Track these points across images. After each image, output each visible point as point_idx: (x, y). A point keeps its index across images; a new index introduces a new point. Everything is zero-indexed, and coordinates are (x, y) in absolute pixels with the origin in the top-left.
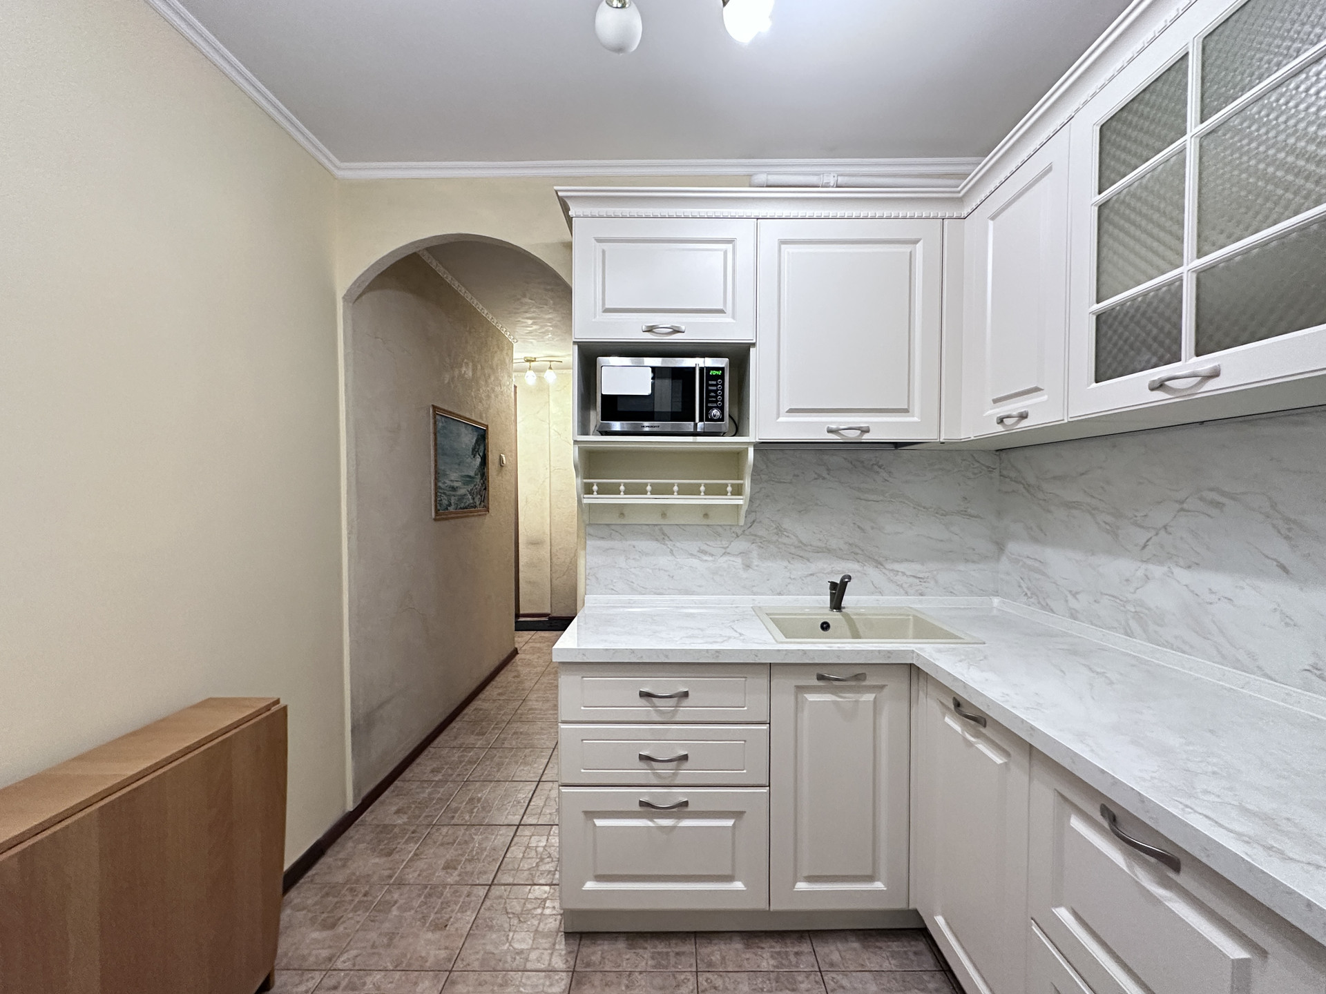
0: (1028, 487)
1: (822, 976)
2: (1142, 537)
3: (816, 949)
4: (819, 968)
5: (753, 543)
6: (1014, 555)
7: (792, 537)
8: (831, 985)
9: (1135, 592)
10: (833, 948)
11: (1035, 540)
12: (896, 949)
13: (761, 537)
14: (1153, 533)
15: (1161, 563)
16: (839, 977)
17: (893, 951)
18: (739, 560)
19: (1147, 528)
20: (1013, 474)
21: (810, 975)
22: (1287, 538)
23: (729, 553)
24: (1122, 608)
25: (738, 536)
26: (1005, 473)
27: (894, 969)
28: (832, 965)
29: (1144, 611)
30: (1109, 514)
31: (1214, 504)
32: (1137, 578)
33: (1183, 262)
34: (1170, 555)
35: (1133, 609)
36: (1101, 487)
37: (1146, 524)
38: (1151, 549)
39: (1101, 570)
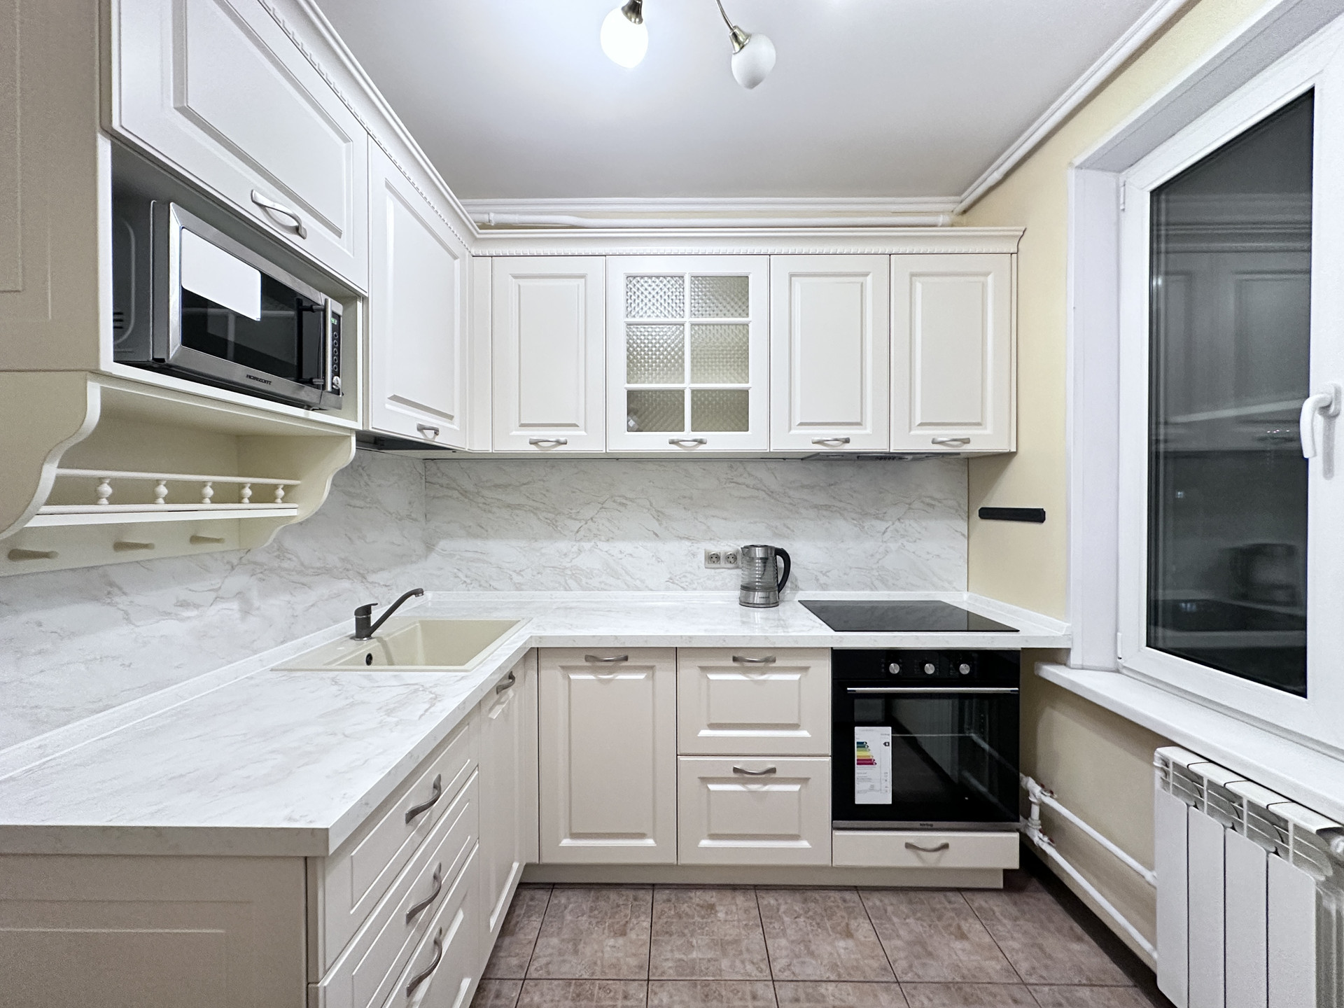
0: (464, 493)
1: (530, 979)
2: (575, 525)
3: (499, 976)
4: (521, 980)
5: (252, 576)
6: (446, 551)
7: (294, 558)
8: (542, 973)
9: (571, 561)
10: (503, 961)
11: (476, 536)
12: (523, 912)
13: (261, 565)
14: (583, 522)
15: (589, 540)
16: (535, 965)
17: (524, 914)
18: (235, 605)
19: (580, 520)
20: (444, 481)
21: (526, 989)
22: (658, 520)
23: (222, 598)
24: (562, 574)
25: (233, 568)
26: (429, 479)
27: (541, 919)
28: (521, 967)
29: (578, 572)
30: (550, 512)
31: (621, 504)
32: (573, 552)
33: (683, 382)
34: (595, 535)
35: (570, 573)
36: (542, 493)
37: (578, 517)
38: (582, 533)
39: (543, 551)
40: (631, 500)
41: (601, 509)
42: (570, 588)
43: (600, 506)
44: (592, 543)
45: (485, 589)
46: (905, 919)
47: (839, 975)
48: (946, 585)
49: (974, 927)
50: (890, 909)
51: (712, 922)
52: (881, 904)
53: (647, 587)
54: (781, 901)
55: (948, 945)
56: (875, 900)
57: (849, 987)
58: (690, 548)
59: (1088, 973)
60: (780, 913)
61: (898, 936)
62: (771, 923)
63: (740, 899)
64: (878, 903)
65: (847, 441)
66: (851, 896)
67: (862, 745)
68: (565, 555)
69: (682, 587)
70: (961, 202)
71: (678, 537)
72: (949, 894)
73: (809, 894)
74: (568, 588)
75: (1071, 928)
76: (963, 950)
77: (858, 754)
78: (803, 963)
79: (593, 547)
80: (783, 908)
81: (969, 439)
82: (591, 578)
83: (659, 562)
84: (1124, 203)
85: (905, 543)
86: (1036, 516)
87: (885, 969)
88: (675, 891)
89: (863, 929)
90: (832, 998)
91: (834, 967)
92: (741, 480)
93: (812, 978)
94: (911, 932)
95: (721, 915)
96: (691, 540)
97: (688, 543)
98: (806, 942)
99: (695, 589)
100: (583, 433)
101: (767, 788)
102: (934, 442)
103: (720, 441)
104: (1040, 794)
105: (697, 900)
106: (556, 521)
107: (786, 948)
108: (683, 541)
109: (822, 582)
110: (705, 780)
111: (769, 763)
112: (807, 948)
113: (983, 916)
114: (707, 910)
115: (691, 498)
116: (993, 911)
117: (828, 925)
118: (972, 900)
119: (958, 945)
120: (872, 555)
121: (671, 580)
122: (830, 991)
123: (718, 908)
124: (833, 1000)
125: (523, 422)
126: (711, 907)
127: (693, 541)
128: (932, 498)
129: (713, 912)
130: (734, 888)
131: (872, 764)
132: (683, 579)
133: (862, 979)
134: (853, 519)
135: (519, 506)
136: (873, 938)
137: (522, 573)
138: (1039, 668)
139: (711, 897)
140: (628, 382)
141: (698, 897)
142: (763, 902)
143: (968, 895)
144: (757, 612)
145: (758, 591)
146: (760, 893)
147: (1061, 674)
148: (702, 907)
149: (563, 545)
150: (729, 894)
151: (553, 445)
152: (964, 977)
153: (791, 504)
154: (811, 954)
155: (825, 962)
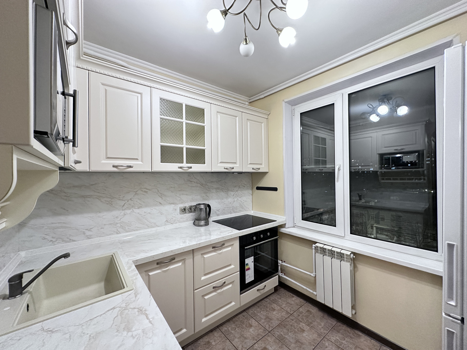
2: (122, 203)
9: (120, 220)
14: (126, 201)
22: (161, 197)
24: (115, 226)
29: (123, 224)
30: (108, 198)
31: (145, 192)
32: (121, 216)
33: (183, 144)
34: (133, 206)
35: (120, 225)
36: (103, 189)
37: (123, 199)
38: (126, 206)
39: (104, 217)
40: (149, 190)
41: (135, 194)
42: (119, 232)
43: (135, 193)
44: (131, 210)
45: (66, 242)
46: (260, 313)
47: (256, 340)
48: (248, 209)
49: (274, 306)
50: (255, 311)
51: (212, 348)
52: (253, 311)
53: (157, 225)
54: (228, 327)
55: (273, 314)
56: (251, 311)
57: (260, 342)
58: (174, 207)
59: (299, 304)
60: (230, 331)
61: (262, 319)
62: (229, 336)
63: (216, 334)
64: (252, 312)
65: (233, 168)
66: (245, 314)
67: (247, 264)
68: (117, 217)
69: (171, 223)
70: (250, 100)
71: (170, 203)
72: (265, 299)
73: (234, 319)
74: (118, 233)
75: (290, 295)
76: (276, 313)
77: (246, 267)
78: (246, 343)
79: (131, 212)
80: (230, 329)
81: (260, 168)
82: (130, 226)
83: (162, 214)
84: (294, 114)
85: (239, 198)
86: (275, 189)
87: (264, 330)
88: (193, 344)
89: (253, 322)
90: (258, 348)
91: (253, 338)
92: (192, 180)
93: (250, 346)
94: (264, 315)
95: (213, 343)
96: (174, 204)
97: (173, 205)
98: (242, 336)
99: (176, 223)
100: (141, 163)
101: (222, 290)
102: (253, 169)
103: (196, 168)
104: (281, 263)
105: (202, 343)
106: (112, 202)
107: (239, 342)
108: (171, 205)
109: (217, 213)
110: (203, 296)
111: (223, 280)
112: (243, 337)
113: (274, 302)
114: (208, 344)
115: (174, 188)
116: (275, 299)
117: (244, 326)
118: (270, 298)
119: (274, 313)
120: (230, 203)
121: (167, 221)
122: (257, 347)
123: (211, 341)
124: (259, 349)
125: (108, 156)
126: (209, 342)
127: (175, 205)
128: (244, 184)
129: (210, 344)
130: (211, 331)
131: (249, 269)
132: (172, 220)
133: (262, 337)
134: (226, 192)
135: (90, 196)
136: (257, 323)
137: (91, 230)
138: (280, 230)
139: (206, 339)
140: (161, 143)
141: (202, 342)
142: (223, 330)
143: (269, 297)
144: (202, 228)
145: (202, 220)
146: (221, 328)
147: (286, 230)
148: (206, 344)
149: (115, 213)
150: (211, 334)
151: (126, 168)
152: (281, 321)
153: (208, 188)
154: (246, 338)
155: (251, 338)
